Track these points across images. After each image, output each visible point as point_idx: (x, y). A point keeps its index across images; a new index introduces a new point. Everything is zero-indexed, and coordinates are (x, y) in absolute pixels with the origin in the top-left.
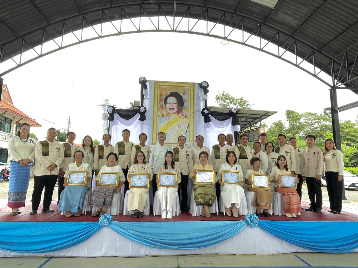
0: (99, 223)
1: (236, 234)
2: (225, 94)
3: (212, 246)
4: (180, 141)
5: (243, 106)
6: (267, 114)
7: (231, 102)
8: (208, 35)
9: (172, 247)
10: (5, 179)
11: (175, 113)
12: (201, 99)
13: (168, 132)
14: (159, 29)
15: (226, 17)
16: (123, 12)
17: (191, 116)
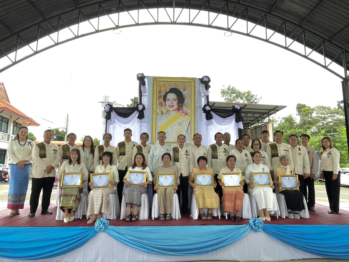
0: (95, 228)
1: (240, 239)
2: (230, 88)
3: (214, 252)
4: (179, 141)
5: (250, 100)
6: (275, 109)
7: (237, 97)
8: (210, 26)
9: (171, 253)
10: (3, 181)
11: (175, 110)
12: (203, 94)
13: (168, 130)
14: (159, 21)
15: (228, 7)
16: (121, 5)
17: (192, 113)
